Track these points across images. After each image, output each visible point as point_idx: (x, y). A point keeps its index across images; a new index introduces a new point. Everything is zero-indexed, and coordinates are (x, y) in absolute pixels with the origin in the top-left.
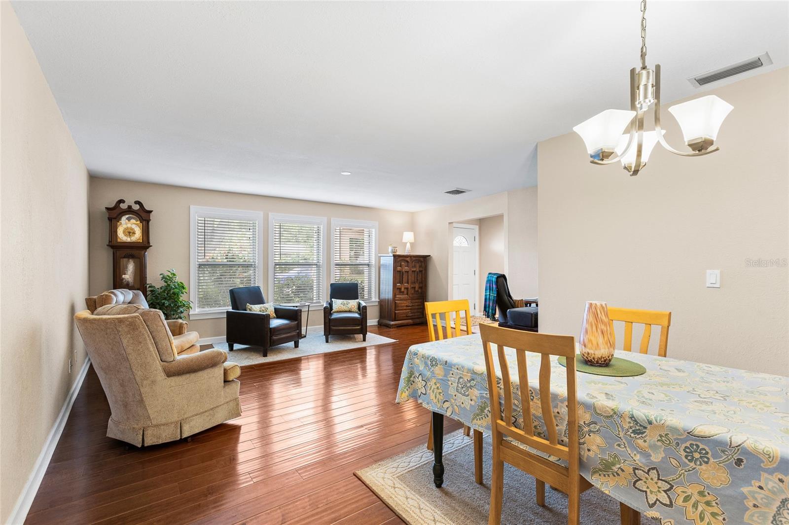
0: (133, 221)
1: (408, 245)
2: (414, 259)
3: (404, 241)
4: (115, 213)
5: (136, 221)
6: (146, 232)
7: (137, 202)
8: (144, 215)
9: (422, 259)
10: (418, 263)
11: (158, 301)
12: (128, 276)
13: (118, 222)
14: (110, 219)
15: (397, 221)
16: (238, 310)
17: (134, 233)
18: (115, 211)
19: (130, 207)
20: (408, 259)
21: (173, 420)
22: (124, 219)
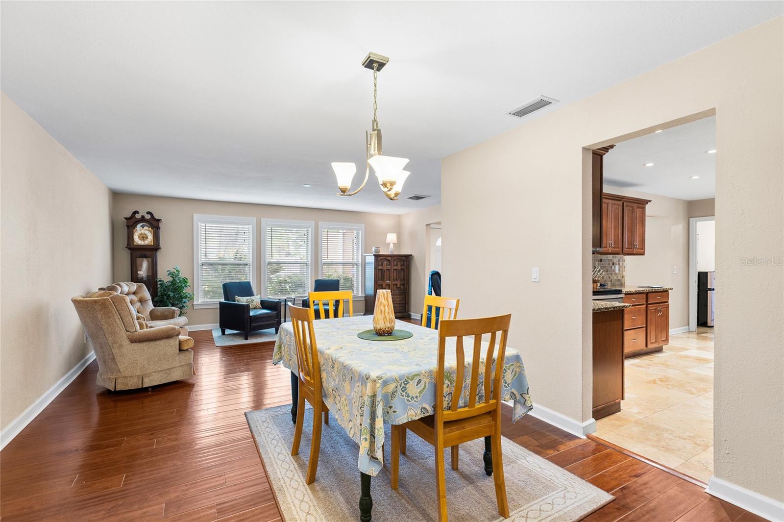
0: (146, 228)
1: (392, 246)
2: (396, 258)
3: (388, 241)
4: (132, 222)
5: (149, 228)
6: (156, 237)
7: (149, 213)
8: (154, 223)
9: (404, 258)
10: (400, 262)
11: (166, 293)
12: (143, 272)
13: (134, 228)
14: (128, 227)
15: (383, 223)
16: (229, 301)
17: (147, 238)
18: (131, 220)
19: (143, 217)
20: (389, 258)
21: (137, 374)
22: (139, 226)
